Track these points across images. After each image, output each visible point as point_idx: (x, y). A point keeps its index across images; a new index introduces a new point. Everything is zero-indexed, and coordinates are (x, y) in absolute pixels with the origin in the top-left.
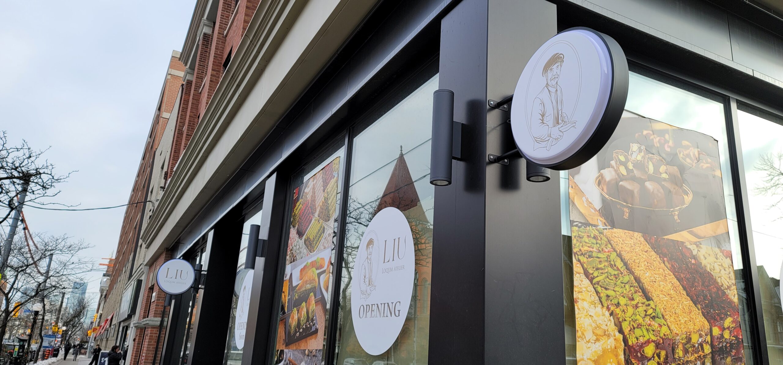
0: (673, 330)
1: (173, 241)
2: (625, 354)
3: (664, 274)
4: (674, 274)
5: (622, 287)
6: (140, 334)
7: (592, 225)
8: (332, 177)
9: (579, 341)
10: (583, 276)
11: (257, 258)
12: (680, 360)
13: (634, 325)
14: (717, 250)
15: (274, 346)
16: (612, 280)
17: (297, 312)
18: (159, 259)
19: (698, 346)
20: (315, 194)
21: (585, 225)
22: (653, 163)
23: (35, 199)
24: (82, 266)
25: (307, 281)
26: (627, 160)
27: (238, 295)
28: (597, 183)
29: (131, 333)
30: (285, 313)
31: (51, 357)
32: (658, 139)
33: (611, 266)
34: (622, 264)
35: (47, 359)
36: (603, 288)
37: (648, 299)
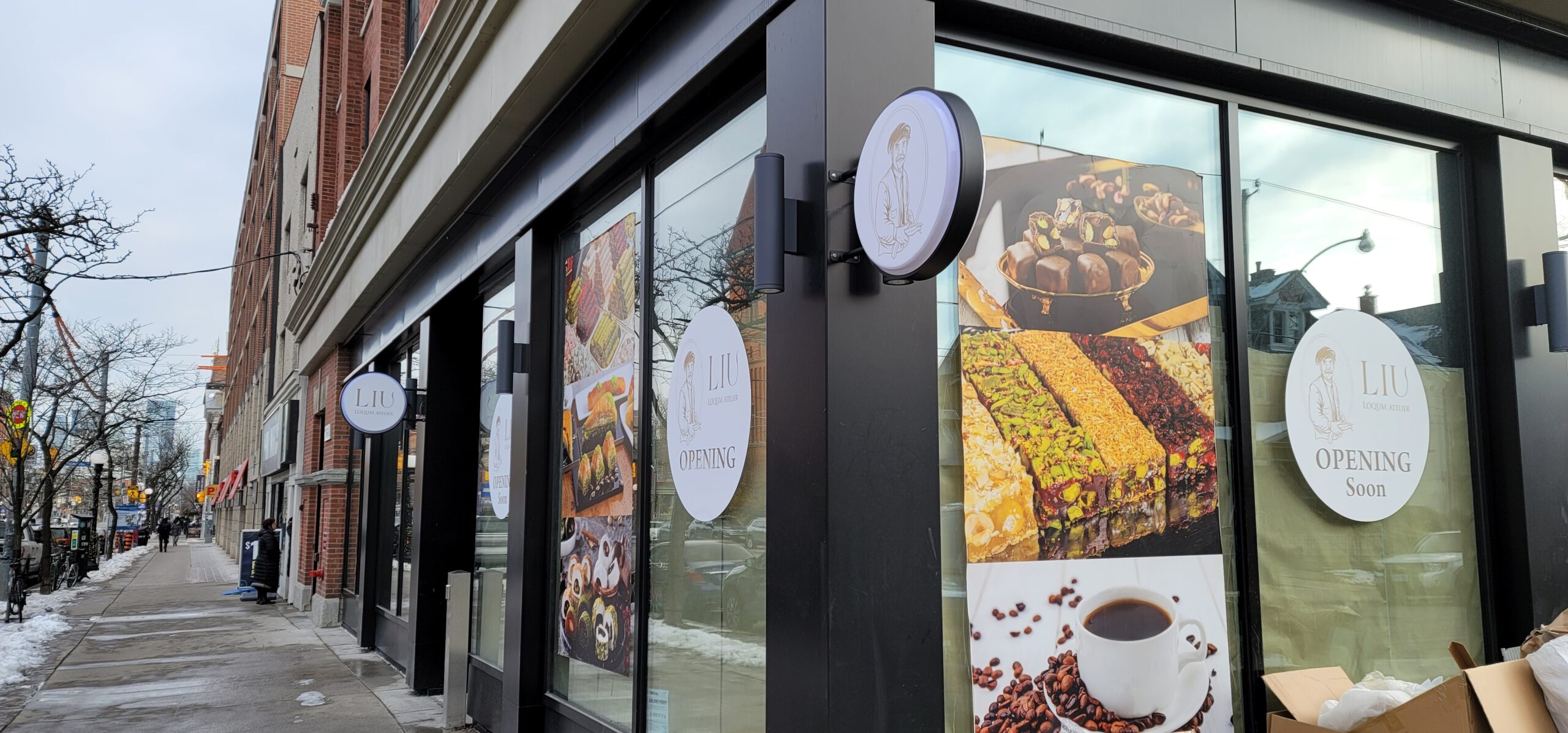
0: (1108, 464)
1: (350, 330)
2: (1034, 500)
3: (1101, 388)
4: (1116, 386)
5: (1034, 412)
6: (310, 498)
7: (992, 329)
8: (625, 245)
9: (968, 489)
10: (977, 402)
11: (515, 374)
12: (1116, 503)
13: (1050, 460)
14: (1187, 344)
15: (557, 513)
16: (1020, 403)
17: (588, 460)
18: (327, 363)
19: (1146, 482)
20: (600, 271)
21: (982, 330)
22: (1093, 226)
23: (88, 269)
24: (177, 379)
25: (599, 413)
26: (1051, 226)
27: (488, 428)
28: (1002, 267)
29: (294, 499)
30: (571, 462)
31: (134, 547)
32: (1103, 186)
33: (1020, 384)
34: (1037, 380)
35: (128, 550)
36: (1006, 415)
37: (1073, 423)
